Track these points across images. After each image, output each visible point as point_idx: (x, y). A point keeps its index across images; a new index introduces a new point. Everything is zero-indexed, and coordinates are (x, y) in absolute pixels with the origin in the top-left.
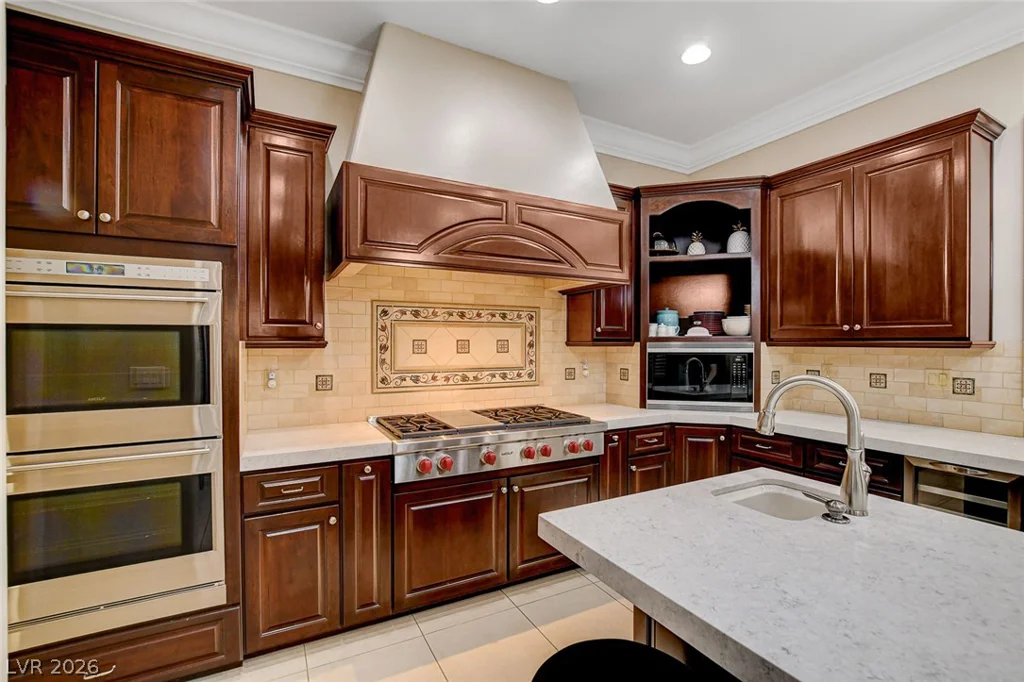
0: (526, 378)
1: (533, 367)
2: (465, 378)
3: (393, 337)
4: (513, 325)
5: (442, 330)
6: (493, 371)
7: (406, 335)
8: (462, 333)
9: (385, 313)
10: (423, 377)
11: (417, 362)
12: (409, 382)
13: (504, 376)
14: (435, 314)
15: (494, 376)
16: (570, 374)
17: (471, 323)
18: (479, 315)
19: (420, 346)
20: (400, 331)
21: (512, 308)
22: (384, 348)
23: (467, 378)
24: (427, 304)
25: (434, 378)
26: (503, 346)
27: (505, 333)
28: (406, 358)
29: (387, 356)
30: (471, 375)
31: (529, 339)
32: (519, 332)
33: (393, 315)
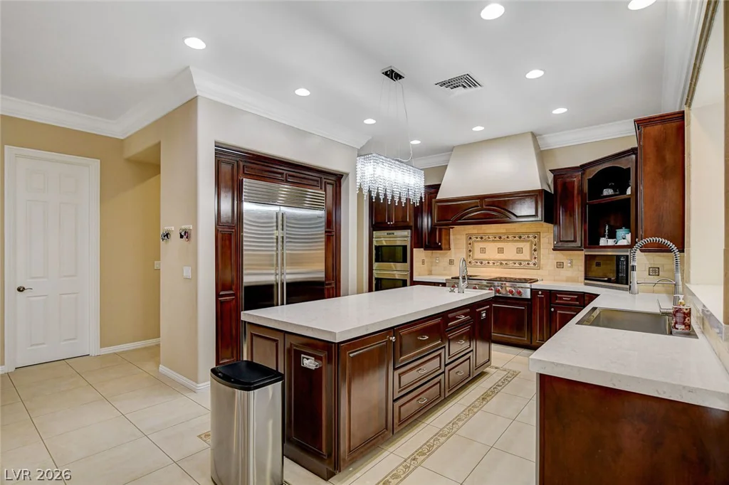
0: (532, 265)
1: (536, 260)
2: (501, 264)
3: (473, 247)
4: (525, 241)
6: (514, 262)
7: (478, 246)
8: (500, 245)
9: (470, 238)
10: (484, 262)
11: (482, 256)
12: (479, 264)
13: (520, 264)
14: (489, 238)
15: (515, 263)
16: (560, 265)
17: (504, 241)
18: (508, 237)
19: (483, 250)
20: (476, 244)
21: (524, 233)
22: (470, 251)
23: (502, 264)
24: (486, 234)
25: (488, 263)
26: (520, 251)
27: (520, 245)
28: (478, 255)
29: (471, 254)
30: (504, 262)
31: (534, 247)
32: (528, 245)
33: (474, 239)
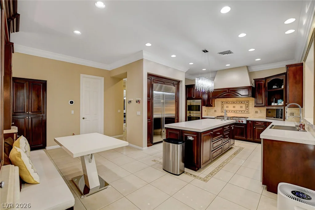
0: (246, 112)
1: (248, 110)
2: (234, 112)
3: (224, 106)
4: (243, 104)
5: (230, 105)
6: (239, 111)
7: (225, 106)
8: (234, 105)
11: (227, 109)
13: (242, 112)
14: (230, 102)
16: (257, 112)
17: (235, 104)
18: (237, 102)
19: (227, 107)
20: (225, 105)
21: (243, 101)
22: (222, 107)
24: (228, 101)
25: (229, 111)
26: (241, 107)
28: (225, 108)
29: (223, 108)
31: (247, 106)
32: (245, 105)
33: (224, 103)
